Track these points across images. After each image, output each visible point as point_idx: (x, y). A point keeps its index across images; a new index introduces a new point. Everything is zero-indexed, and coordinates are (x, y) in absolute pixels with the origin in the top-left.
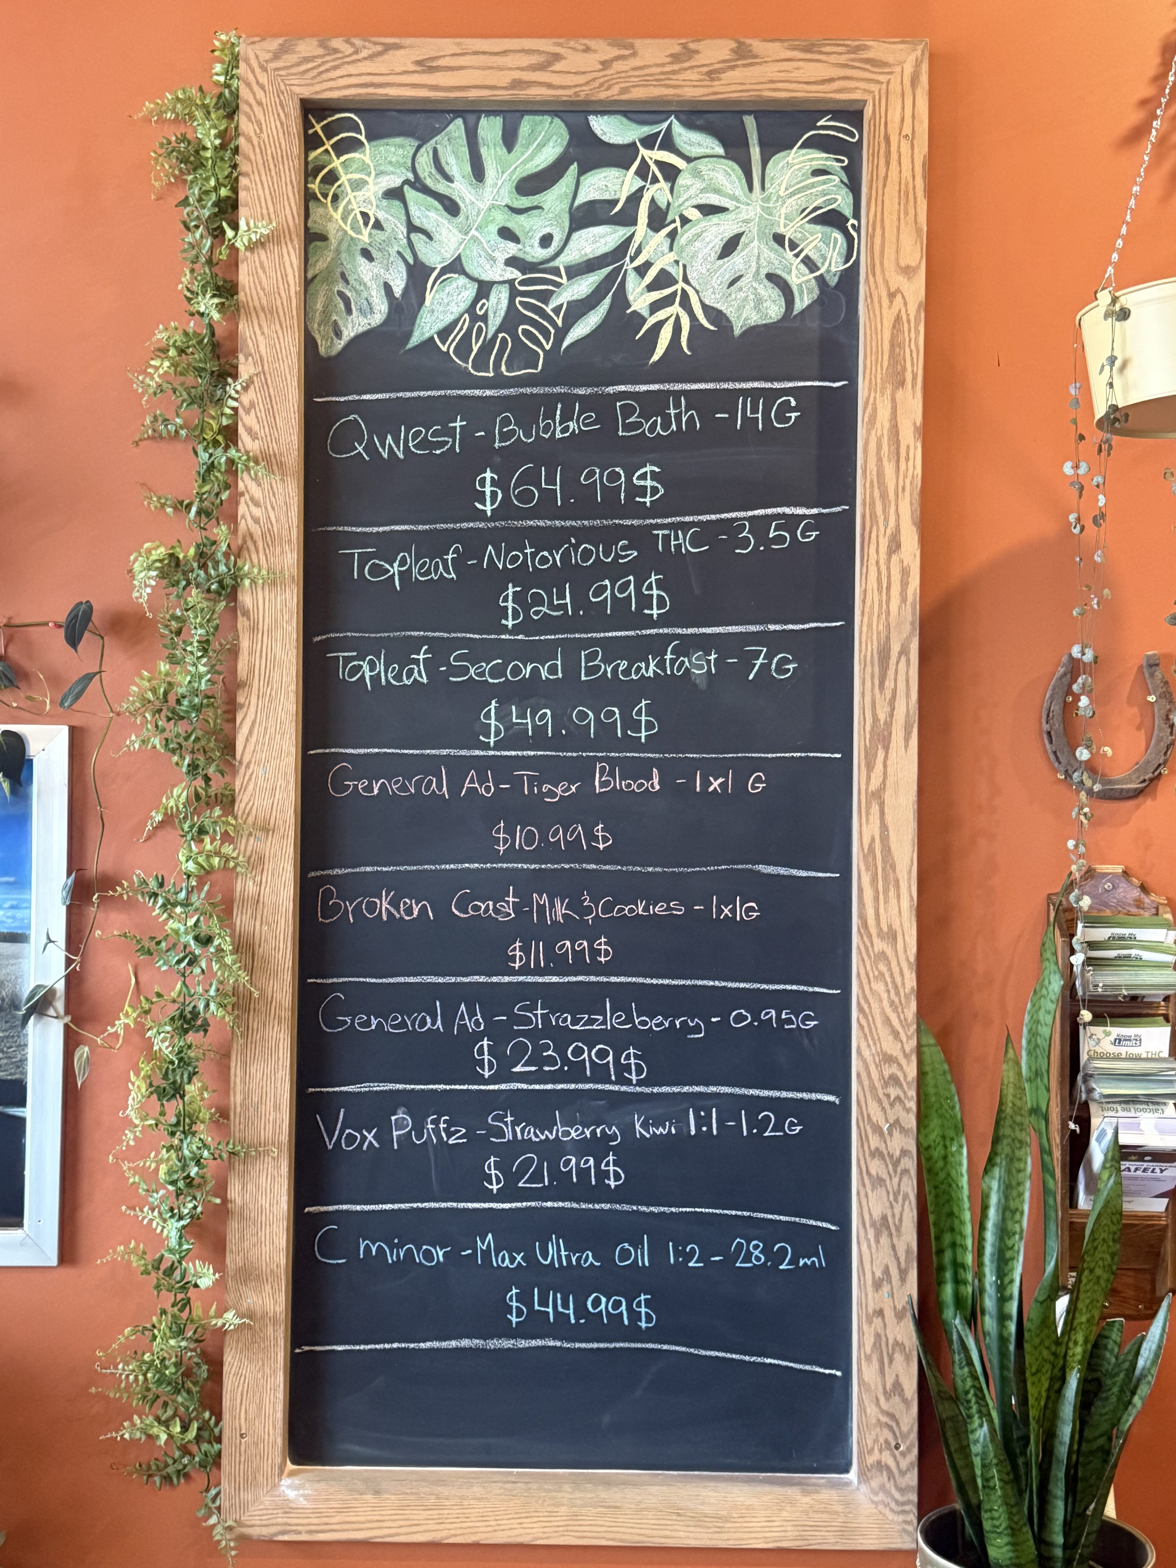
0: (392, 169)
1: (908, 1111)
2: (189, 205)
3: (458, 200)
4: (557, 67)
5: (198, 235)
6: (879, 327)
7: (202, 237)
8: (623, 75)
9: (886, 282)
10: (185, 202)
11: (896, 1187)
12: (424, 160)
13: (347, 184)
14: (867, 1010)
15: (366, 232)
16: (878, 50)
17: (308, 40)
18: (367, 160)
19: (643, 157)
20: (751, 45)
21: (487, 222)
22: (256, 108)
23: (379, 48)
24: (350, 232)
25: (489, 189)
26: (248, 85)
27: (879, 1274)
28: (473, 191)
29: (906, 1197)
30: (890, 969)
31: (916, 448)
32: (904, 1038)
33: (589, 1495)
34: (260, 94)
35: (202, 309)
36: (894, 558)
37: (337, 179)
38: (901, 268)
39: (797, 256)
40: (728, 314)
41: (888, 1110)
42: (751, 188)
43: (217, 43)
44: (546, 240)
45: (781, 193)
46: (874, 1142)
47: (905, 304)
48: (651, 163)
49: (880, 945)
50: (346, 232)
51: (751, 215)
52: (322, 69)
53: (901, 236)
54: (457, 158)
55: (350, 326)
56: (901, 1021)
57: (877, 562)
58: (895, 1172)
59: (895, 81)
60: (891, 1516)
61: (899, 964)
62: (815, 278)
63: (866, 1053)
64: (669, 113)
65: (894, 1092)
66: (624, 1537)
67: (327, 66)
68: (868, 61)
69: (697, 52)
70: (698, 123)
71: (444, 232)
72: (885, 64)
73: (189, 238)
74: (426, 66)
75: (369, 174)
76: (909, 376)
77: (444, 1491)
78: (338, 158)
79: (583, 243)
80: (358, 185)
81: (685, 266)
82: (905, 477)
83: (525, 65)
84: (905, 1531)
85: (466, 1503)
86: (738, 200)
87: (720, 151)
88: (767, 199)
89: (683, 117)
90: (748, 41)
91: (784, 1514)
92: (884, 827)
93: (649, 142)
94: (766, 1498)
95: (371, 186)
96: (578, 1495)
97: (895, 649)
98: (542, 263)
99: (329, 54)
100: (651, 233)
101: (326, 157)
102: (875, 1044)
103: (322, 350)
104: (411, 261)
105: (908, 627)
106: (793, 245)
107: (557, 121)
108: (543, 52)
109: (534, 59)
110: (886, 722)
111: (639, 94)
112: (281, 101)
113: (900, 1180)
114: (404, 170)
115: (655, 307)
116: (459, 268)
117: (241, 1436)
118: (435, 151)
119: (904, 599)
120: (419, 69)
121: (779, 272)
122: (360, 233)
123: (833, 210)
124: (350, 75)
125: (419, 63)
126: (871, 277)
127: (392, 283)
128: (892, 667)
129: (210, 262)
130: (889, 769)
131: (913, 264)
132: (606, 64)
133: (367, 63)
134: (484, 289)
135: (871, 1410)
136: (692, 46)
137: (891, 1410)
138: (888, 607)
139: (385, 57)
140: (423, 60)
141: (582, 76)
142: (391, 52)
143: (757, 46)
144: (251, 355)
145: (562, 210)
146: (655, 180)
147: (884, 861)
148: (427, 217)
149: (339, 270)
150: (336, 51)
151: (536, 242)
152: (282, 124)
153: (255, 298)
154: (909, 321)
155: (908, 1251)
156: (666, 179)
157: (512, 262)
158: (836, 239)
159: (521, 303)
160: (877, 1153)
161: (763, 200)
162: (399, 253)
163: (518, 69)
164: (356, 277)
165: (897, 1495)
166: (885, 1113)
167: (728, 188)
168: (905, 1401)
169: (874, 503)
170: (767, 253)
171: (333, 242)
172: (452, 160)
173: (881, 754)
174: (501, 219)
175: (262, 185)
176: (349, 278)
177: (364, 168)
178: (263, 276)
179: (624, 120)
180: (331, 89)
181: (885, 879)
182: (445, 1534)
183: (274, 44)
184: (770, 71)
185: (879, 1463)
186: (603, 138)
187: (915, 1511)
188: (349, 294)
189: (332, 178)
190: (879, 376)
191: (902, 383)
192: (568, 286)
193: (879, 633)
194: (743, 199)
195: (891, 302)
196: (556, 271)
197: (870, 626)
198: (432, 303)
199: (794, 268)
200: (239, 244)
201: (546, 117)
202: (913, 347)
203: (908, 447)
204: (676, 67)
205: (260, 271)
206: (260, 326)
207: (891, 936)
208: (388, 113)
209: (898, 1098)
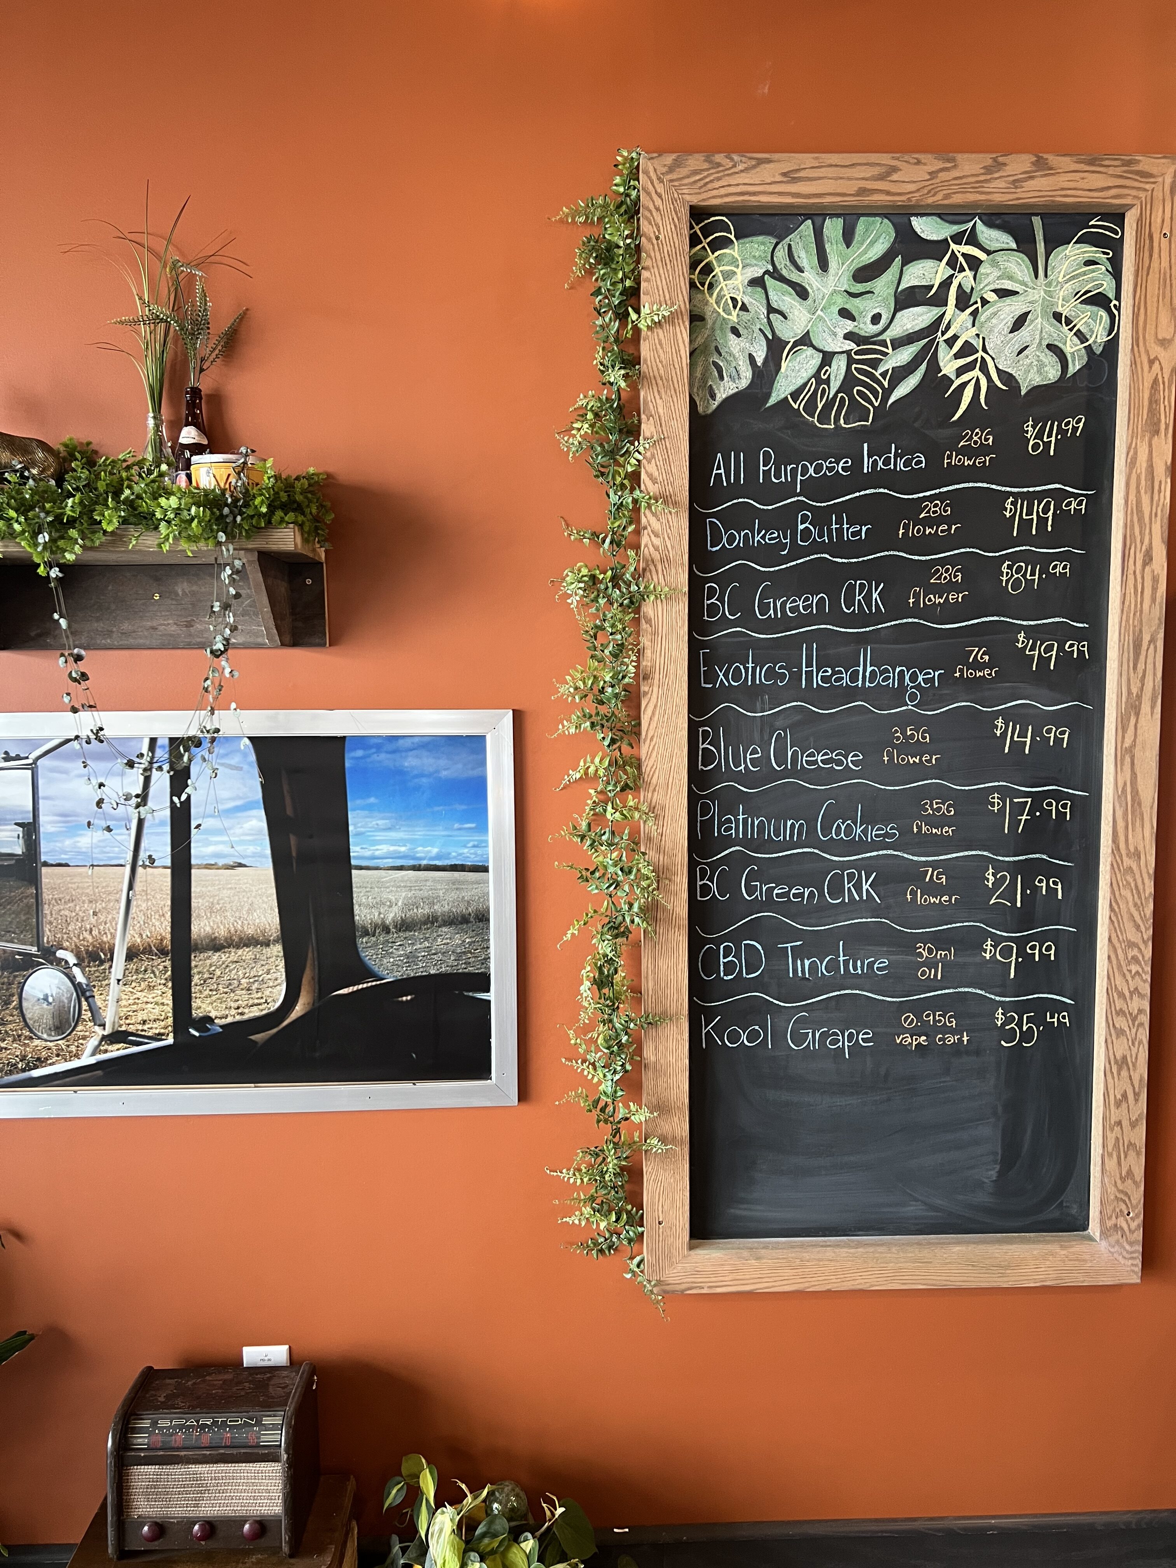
0: (755, 262)
1: (1145, 981)
2: (601, 294)
3: (807, 287)
4: (895, 177)
5: (607, 319)
6: (1141, 388)
7: (610, 319)
8: (946, 184)
9: (1147, 352)
10: (598, 292)
11: (1134, 1036)
12: (781, 254)
13: (720, 274)
14: (1117, 910)
15: (735, 313)
16: (1146, 163)
17: (697, 156)
18: (736, 255)
19: (953, 250)
20: (1047, 159)
21: (830, 304)
22: (654, 214)
23: (754, 162)
24: (722, 313)
25: (831, 278)
26: (648, 194)
27: (1119, 1097)
28: (819, 279)
29: (1141, 1042)
30: (1135, 880)
31: (1166, 482)
32: (1143, 929)
33: (910, 1255)
34: (658, 202)
35: (612, 380)
36: (1147, 569)
37: (713, 271)
38: (1159, 340)
39: (1071, 330)
40: (1017, 377)
41: (1130, 982)
42: (1036, 277)
43: (619, 158)
44: (876, 319)
45: (1060, 279)
46: (1119, 1004)
47: (1162, 369)
48: (959, 255)
49: (1127, 862)
50: (719, 314)
51: (1037, 297)
52: (707, 180)
53: (1160, 315)
54: (807, 252)
55: (722, 389)
56: (1141, 917)
57: (1135, 572)
58: (1134, 1025)
59: (1158, 189)
60: (1122, 1261)
61: (1142, 876)
62: (1085, 347)
63: (1115, 940)
64: (974, 215)
65: (1134, 968)
66: (934, 1282)
67: (712, 178)
68: (1138, 173)
69: (1005, 164)
70: (997, 222)
71: (796, 313)
72: (1151, 176)
73: (599, 322)
74: (790, 177)
75: (737, 267)
76: (1163, 426)
77: (806, 1256)
78: (713, 254)
79: (905, 320)
80: (728, 276)
81: (984, 339)
82: (1158, 506)
83: (868, 175)
84: (1133, 1271)
85: (821, 1263)
86: (1026, 286)
87: (1014, 246)
88: (1049, 285)
89: (984, 218)
90: (1045, 156)
91: (1048, 1263)
92: (1134, 775)
93: (957, 238)
94: (1035, 1252)
95: (739, 276)
96: (902, 1255)
97: (1146, 638)
98: (873, 337)
99: (713, 168)
100: (958, 312)
101: (703, 253)
102: (1122, 934)
103: (700, 409)
104: (770, 337)
105: (1157, 621)
106: (1068, 322)
107: (886, 221)
108: (884, 165)
109: (876, 171)
110: (1137, 695)
111: (957, 199)
112: (675, 208)
113: (1137, 1030)
114: (765, 263)
115: (960, 372)
116: (808, 342)
117: (660, 1223)
118: (790, 246)
119: (1153, 600)
120: (785, 179)
121: (1056, 343)
122: (730, 314)
123: (1100, 293)
124: (730, 185)
125: (784, 174)
126: (1135, 347)
127: (754, 354)
128: (1143, 653)
129: (617, 340)
130: (1138, 731)
131: (1168, 338)
132: (933, 174)
133: (743, 174)
134: (827, 358)
135: (1111, 1190)
136: (1001, 159)
137: (1125, 1190)
138: (1142, 606)
139: (758, 169)
140: (788, 172)
141: (914, 185)
142: (762, 166)
143: (1052, 159)
144: (651, 416)
145: (889, 294)
146: (962, 269)
147: (1133, 800)
148: (783, 301)
149: (714, 344)
150: (719, 165)
151: (868, 320)
152: (675, 226)
153: (655, 369)
154: (1164, 383)
155: (1140, 1081)
156: (970, 269)
157: (849, 336)
158: (1101, 316)
159: (855, 368)
160: (1120, 1012)
161: (1046, 285)
162: (760, 330)
163: (863, 179)
164: (727, 350)
165: (1128, 1247)
166: (1128, 984)
167: (1019, 275)
168: (1135, 1182)
169: (1133, 525)
170: (1048, 328)
171: (710, 322)
172: (803, 254)
173: (1133, 720)
174: (841, 301)
175: (660, 276)
176: (721, 351)
177: (734, 262)
178: (661, 351)
179: (938, 219)
180: (714, 197)
181: (1133, 813)
182: (807, 1285)
183: (669, 159)
184: (1062, 180)
185: (1116, 1225)
186: (922, 235)
187: (1141, 1258)
188: (721, 364)
189: (708, 269)
190: (1140, 427)
191: (1157, 432)
192: (892, 356)
193: (1134, 626)
194: (1030, 284)
195: (1151, 367)
196: (884, 343)
197: (1127, 621)
198: (786, 370)
199: (1068, 339)
200: (642, 325)
201: (877, 218)
202: (1166, 403)
203: (1160, 482)
204: (989, 177)
205: (658, 347)
206: (658, 391)
207: (1137, 855)
208: (754, 217)
209: (1137, 973)
